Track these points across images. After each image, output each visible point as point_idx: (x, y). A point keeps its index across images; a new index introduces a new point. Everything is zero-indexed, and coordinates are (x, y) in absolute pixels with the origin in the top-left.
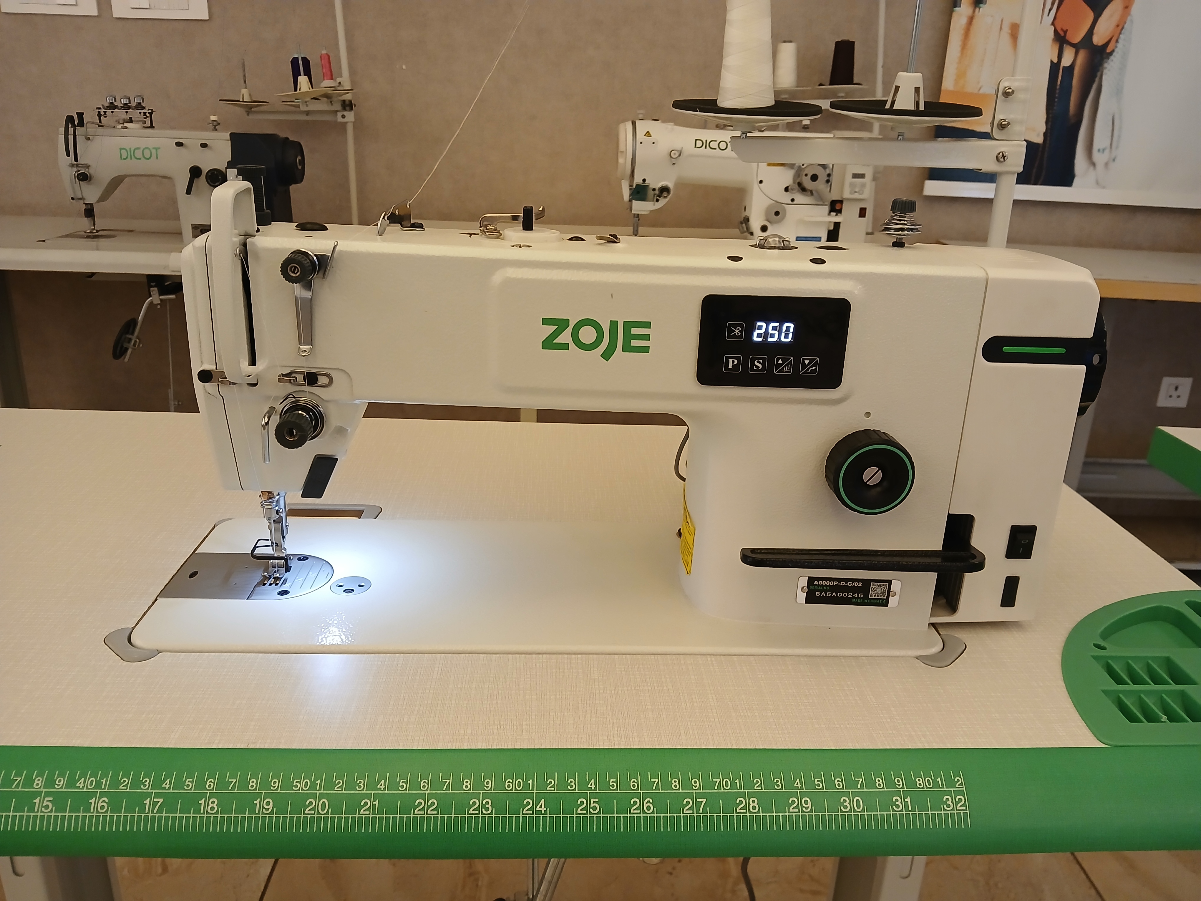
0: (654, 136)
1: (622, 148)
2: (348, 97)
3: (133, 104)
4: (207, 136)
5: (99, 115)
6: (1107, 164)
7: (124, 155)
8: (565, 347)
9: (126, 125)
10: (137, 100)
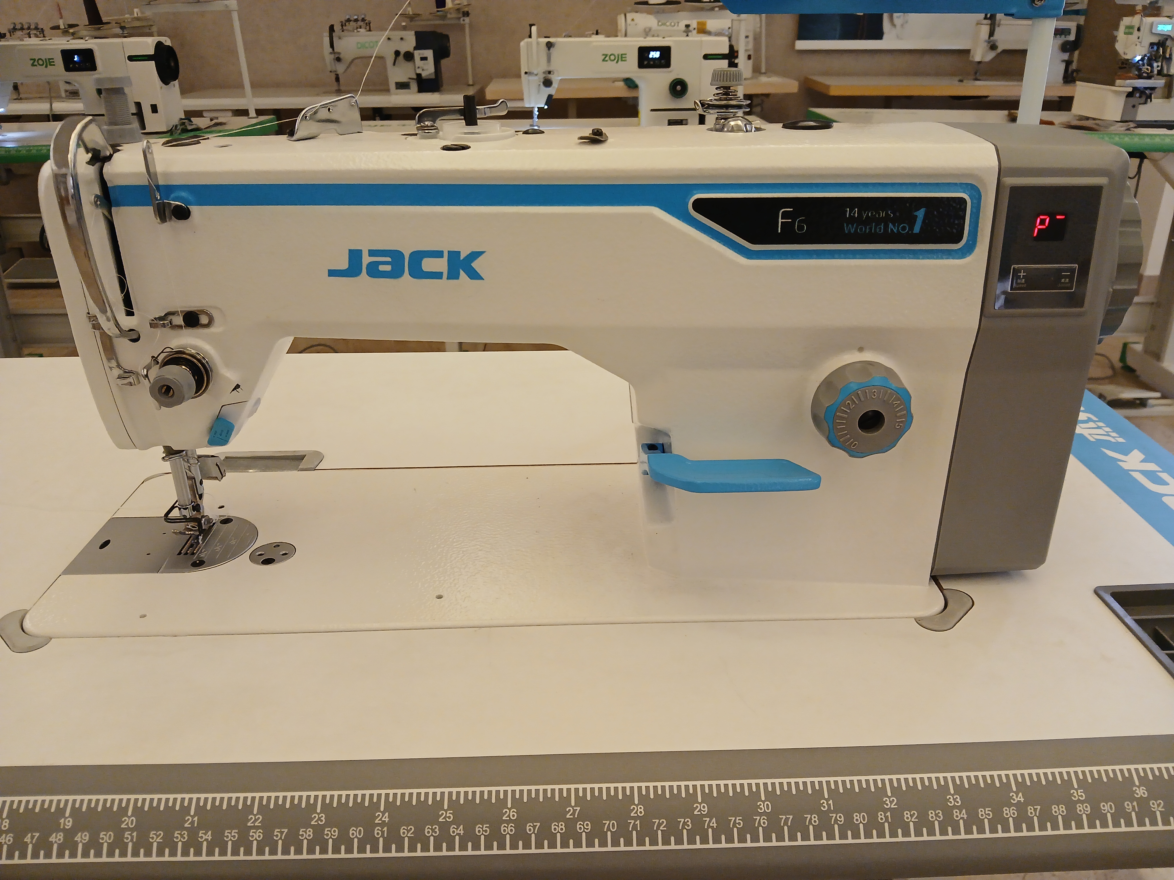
0: (636, 21)
1: (619, 27)
2: (466, 9)
3: (360, 19)
4: (403, 34)
5: (342, 26)
6: (902, 25)
7: (359, 46)
8: (607, 61)
9: (359, 30)
10: (363, 17)
